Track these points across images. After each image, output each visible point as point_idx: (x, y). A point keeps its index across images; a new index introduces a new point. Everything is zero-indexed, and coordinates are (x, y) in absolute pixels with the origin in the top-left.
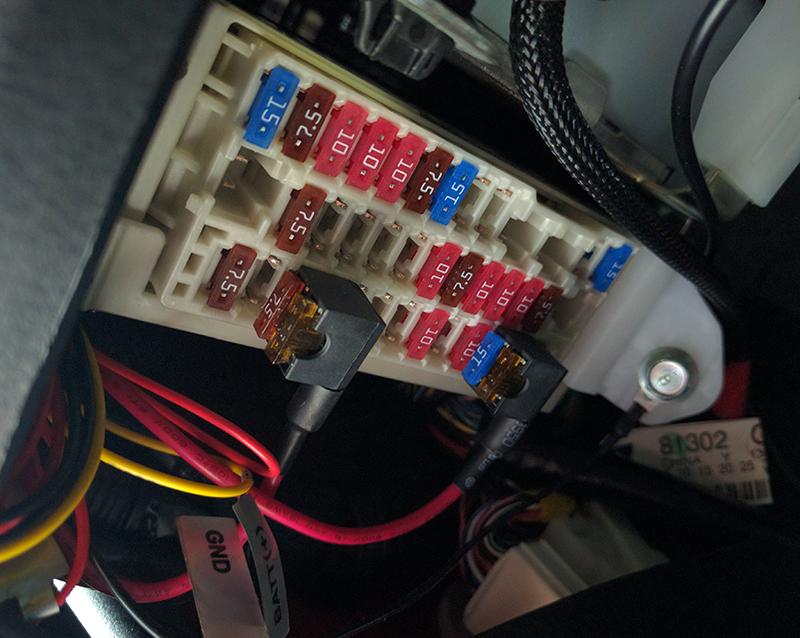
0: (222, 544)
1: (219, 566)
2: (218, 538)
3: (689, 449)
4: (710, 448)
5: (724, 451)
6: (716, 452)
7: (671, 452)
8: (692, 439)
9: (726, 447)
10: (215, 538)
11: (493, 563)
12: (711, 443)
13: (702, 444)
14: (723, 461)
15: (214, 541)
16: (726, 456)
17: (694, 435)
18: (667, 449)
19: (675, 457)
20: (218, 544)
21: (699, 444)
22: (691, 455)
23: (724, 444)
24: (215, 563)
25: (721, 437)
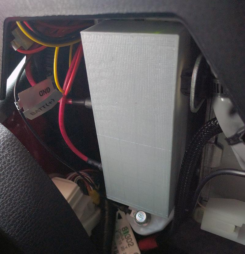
0: (47, 93)
1: (41, 93)
2: (48, 91)
3: (126, 236)
4: (127, 242)
5: (128, 247)
6: (127, 244)
7: (123, 231)
8: (129, 236)
9: (129, 246)
10: (48, 90)
11: (72, 180)
12: (129, 242)
13: (128, 239)
14: (125, 247)
15: (47, 90)
16: (126, 247)
17: (130, 236)
18: (124, 230)
19: (122, 232)
20: (47, 91)
21: (128, 238)
22: (124, 237)
23: (130, 245)
24: (41, 91)
25: (132, 244)
